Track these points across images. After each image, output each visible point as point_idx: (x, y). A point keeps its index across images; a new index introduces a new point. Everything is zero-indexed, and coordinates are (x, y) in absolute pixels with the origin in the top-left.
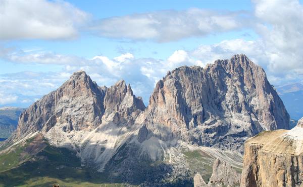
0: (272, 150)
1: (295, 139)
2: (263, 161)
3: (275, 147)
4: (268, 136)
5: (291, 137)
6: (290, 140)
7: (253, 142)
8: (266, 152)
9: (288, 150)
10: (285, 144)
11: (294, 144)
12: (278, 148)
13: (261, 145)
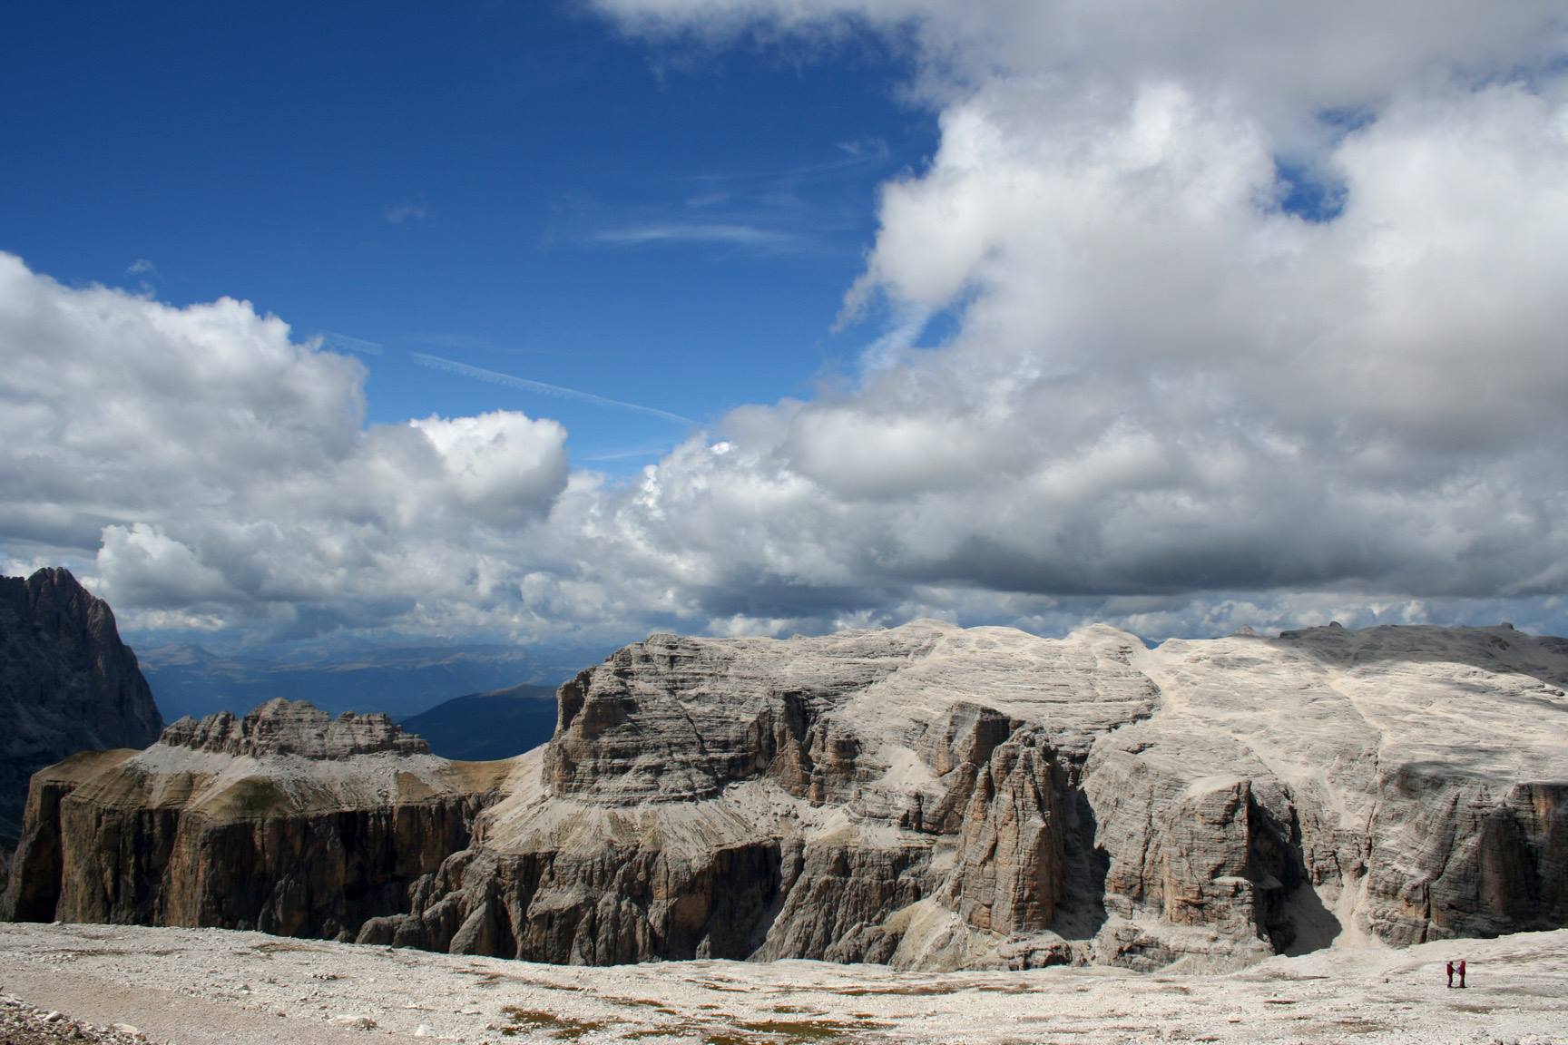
0: (96, 796)
1: (152, 771)
2: (70, 822)
3: (102, 789)
4: (93, 764)
5: (143, 767)
6: (139, 773)
7: (51, 777)
8: (79, 800)
9: (132, 797)
10: (126, 782)
11: (148, 782)
12: (110, 792)
13: (72, 785)
